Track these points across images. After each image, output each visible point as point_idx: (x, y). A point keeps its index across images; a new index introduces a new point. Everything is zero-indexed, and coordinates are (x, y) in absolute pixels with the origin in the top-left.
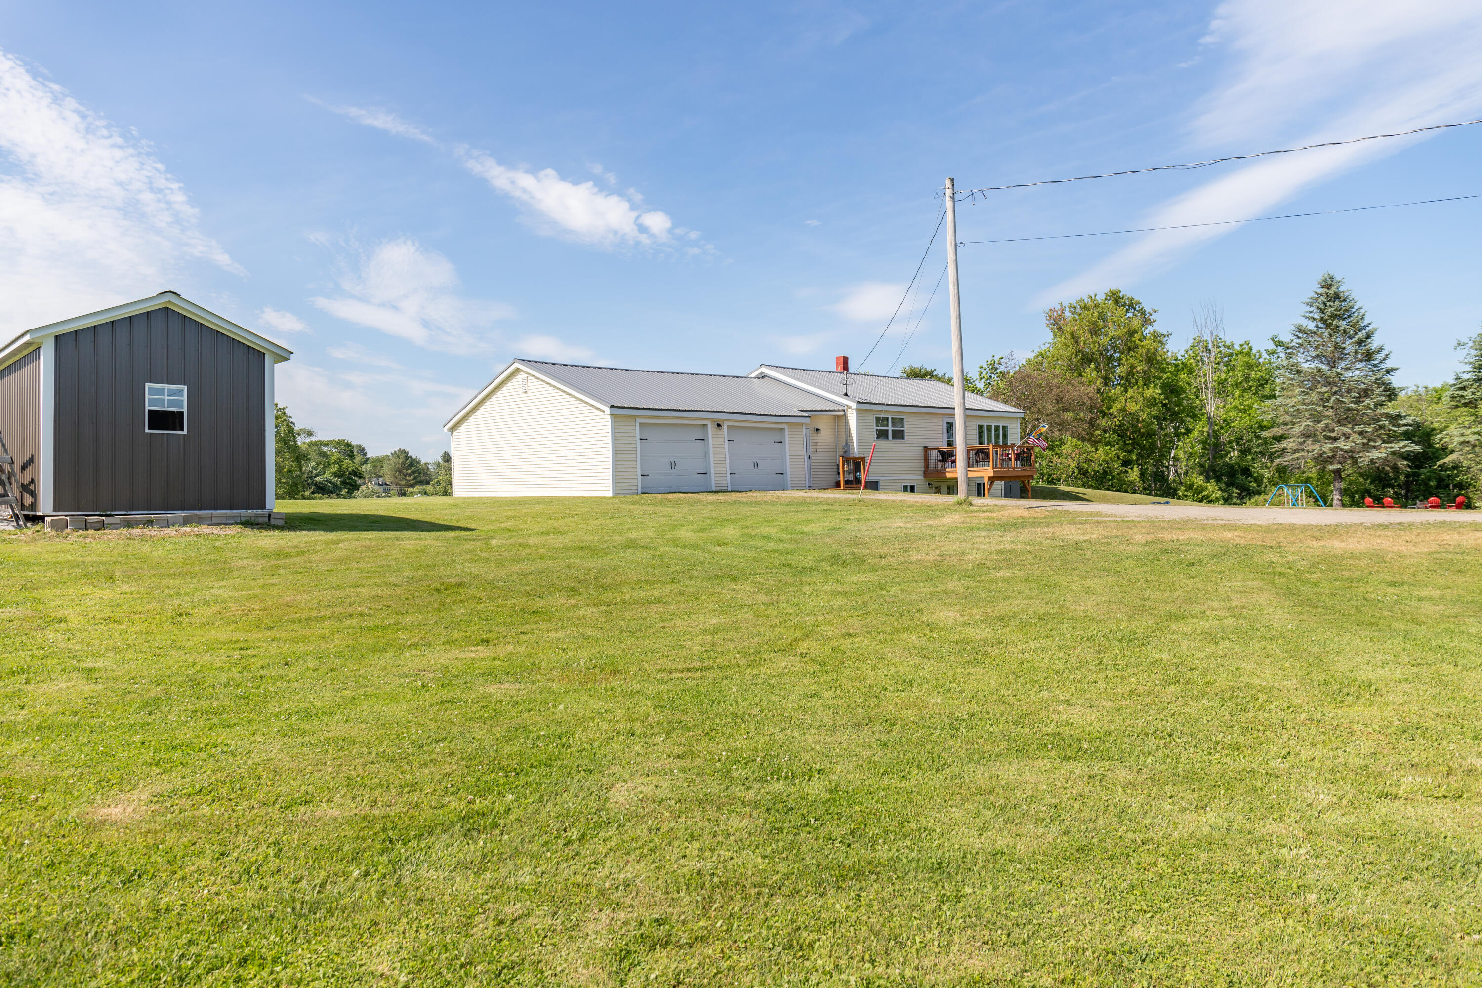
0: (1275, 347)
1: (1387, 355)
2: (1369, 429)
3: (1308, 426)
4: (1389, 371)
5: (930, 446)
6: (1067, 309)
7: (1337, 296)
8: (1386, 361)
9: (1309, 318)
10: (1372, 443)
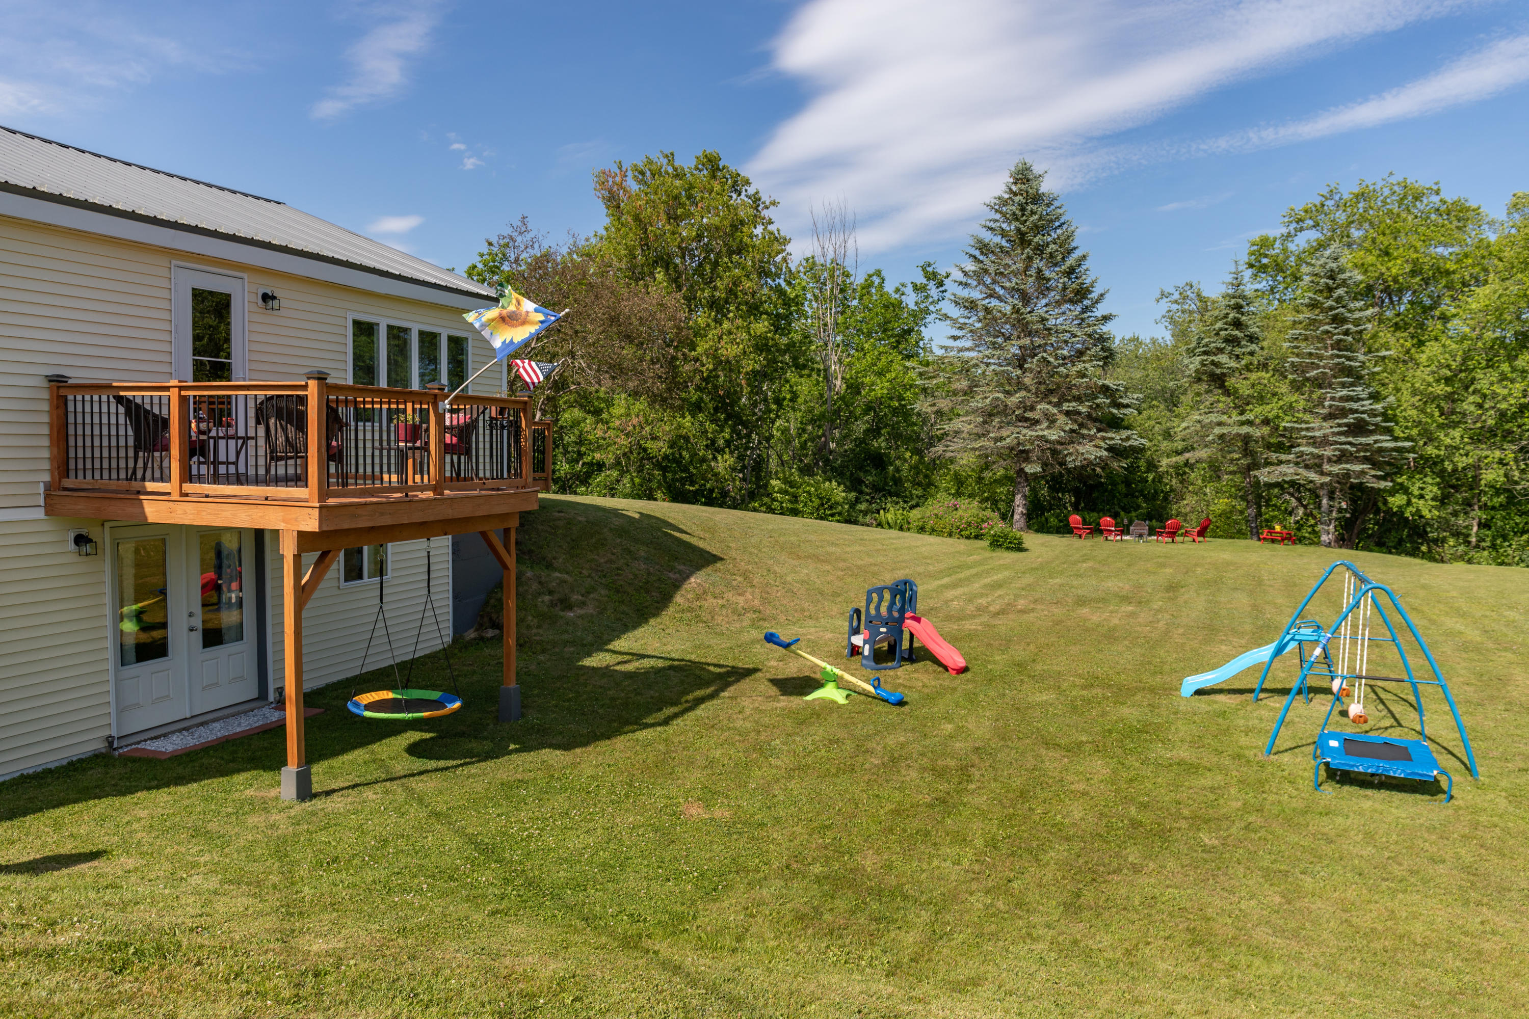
0: (924, 281)
1: (1102, 295)
2: (1083, 409)
3: (997, 399)
4: (1106, 318)
5: (77, 376)
6: (630, 174)
7: (1037, 199)
8: (1099, 306)
9: (991, 229)
10: (1085, 431)
